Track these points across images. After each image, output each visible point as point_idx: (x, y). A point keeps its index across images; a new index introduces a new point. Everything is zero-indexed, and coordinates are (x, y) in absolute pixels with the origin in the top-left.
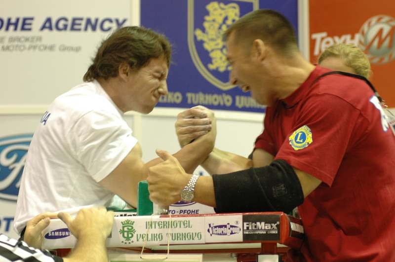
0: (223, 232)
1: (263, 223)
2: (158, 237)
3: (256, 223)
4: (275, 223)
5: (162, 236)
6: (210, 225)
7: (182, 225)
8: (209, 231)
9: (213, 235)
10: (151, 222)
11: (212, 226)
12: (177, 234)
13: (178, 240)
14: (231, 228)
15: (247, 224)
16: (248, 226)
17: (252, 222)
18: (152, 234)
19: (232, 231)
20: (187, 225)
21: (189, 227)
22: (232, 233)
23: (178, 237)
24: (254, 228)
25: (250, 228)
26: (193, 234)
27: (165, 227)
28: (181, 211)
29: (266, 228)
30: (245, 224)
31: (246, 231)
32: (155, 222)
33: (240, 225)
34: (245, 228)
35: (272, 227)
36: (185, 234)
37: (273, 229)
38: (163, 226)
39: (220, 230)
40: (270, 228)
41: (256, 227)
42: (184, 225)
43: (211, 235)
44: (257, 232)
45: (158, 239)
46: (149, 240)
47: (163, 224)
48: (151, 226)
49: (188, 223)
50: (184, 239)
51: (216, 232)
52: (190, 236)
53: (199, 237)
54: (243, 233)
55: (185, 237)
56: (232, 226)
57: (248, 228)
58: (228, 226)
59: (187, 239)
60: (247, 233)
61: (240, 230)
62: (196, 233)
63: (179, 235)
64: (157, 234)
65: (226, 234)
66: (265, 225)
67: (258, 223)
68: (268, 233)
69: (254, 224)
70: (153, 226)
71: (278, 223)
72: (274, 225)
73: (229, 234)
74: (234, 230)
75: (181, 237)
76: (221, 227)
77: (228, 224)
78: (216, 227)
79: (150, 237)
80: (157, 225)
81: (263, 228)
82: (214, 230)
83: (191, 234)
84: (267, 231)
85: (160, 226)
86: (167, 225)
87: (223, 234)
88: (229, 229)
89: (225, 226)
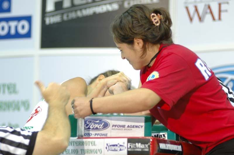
0: (115, 149)
1: (140, 144)
2: (75, 151)
3: (135, 144)
4: (147, 144)
5: (78, 151)
6: (107, 145)
7: (90, 144)
8: (106, 148)
9: (109, 151)
10: (72, 142)
11: (108, 145)
12: (87, 150)
13: (87, 153)
14: (120, 147)
15: (130, 144)
16: (130, 145)
17: (133, 143)
18: (72, 150)
19: (120, 149)
20: (94, 144)
21: (94, 145)
22: (120, 150)
23: (87, 152)
24: (134, 147)
25: (132, 147)
26: (97, 150)
27: (80, 145)
28: (96, 134)
29: (142, 147)
30: (129, 144)
31: (129, 148)
32: (74, 142)
33: (126, 145)
34: (129, 147)
35: (145, 146)
36: (92, 150)
37: (146, 148)
38: (78, 144)
39: (113, 148)
40: (144, 147)
41: (135, 146)
42: (91, 143)
43: (108, 151)
44: (136, 150)
45: (76, 153)
46: (70, 153)
47: (78, 143)
48: (71, 144)
49: (94, 142)
50: (91, 153)
51: (111, 149)
52: (95, 151)
53: (101, 152)
54: (127, 150)
55: (92, 152)
56: (121, 146)
57: (130, 147)
58: (118, 145)
59: (93, 153)
60: (130, 150)
61: (126, 148)
62: (98, 150)
63: (88, 150)
64: (75, 150)
65: (117, 150)
66: (141, 145)
67: (137, 144)
68: (143, 150)
69: (134, 144)
70: (73, 144)
71: (149, 144)
72: (147, 146)
73: (118, 150)
74: (122, 148)
75: (89, 152)
76: (114, 145)
77: (118, 144)
78: (111, 146)
79: (70, 151)
80: (75, 144)
81: (140, 147)
82: (110, 147)
83: (96, 150)
84: (142, 149)
85: (77, 144)
86: (81, 144)
87: (115, 150)
88: (119, 147)
89: (117, 145)
